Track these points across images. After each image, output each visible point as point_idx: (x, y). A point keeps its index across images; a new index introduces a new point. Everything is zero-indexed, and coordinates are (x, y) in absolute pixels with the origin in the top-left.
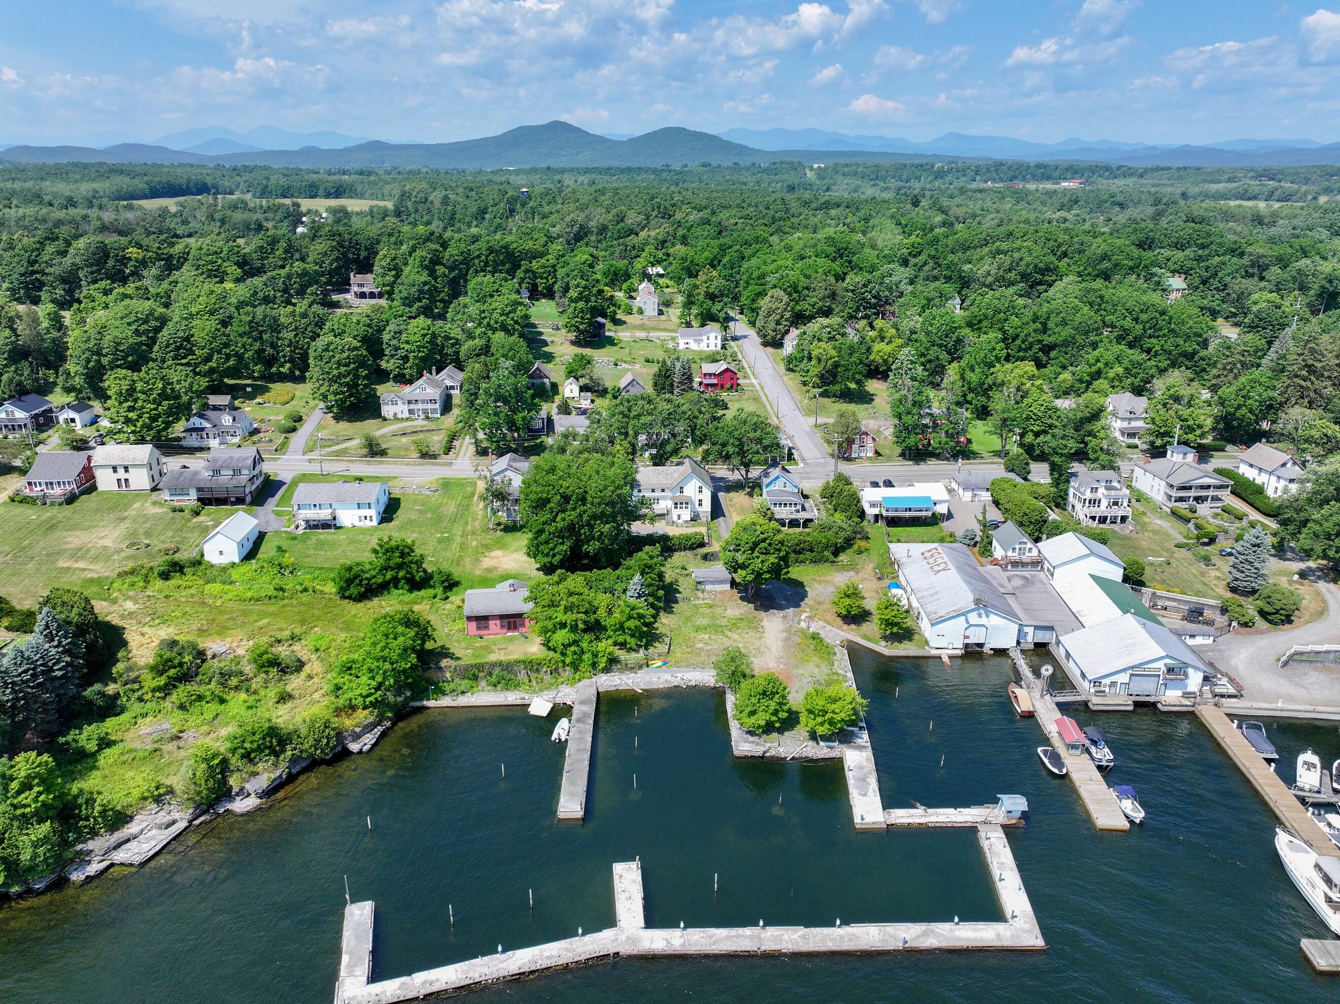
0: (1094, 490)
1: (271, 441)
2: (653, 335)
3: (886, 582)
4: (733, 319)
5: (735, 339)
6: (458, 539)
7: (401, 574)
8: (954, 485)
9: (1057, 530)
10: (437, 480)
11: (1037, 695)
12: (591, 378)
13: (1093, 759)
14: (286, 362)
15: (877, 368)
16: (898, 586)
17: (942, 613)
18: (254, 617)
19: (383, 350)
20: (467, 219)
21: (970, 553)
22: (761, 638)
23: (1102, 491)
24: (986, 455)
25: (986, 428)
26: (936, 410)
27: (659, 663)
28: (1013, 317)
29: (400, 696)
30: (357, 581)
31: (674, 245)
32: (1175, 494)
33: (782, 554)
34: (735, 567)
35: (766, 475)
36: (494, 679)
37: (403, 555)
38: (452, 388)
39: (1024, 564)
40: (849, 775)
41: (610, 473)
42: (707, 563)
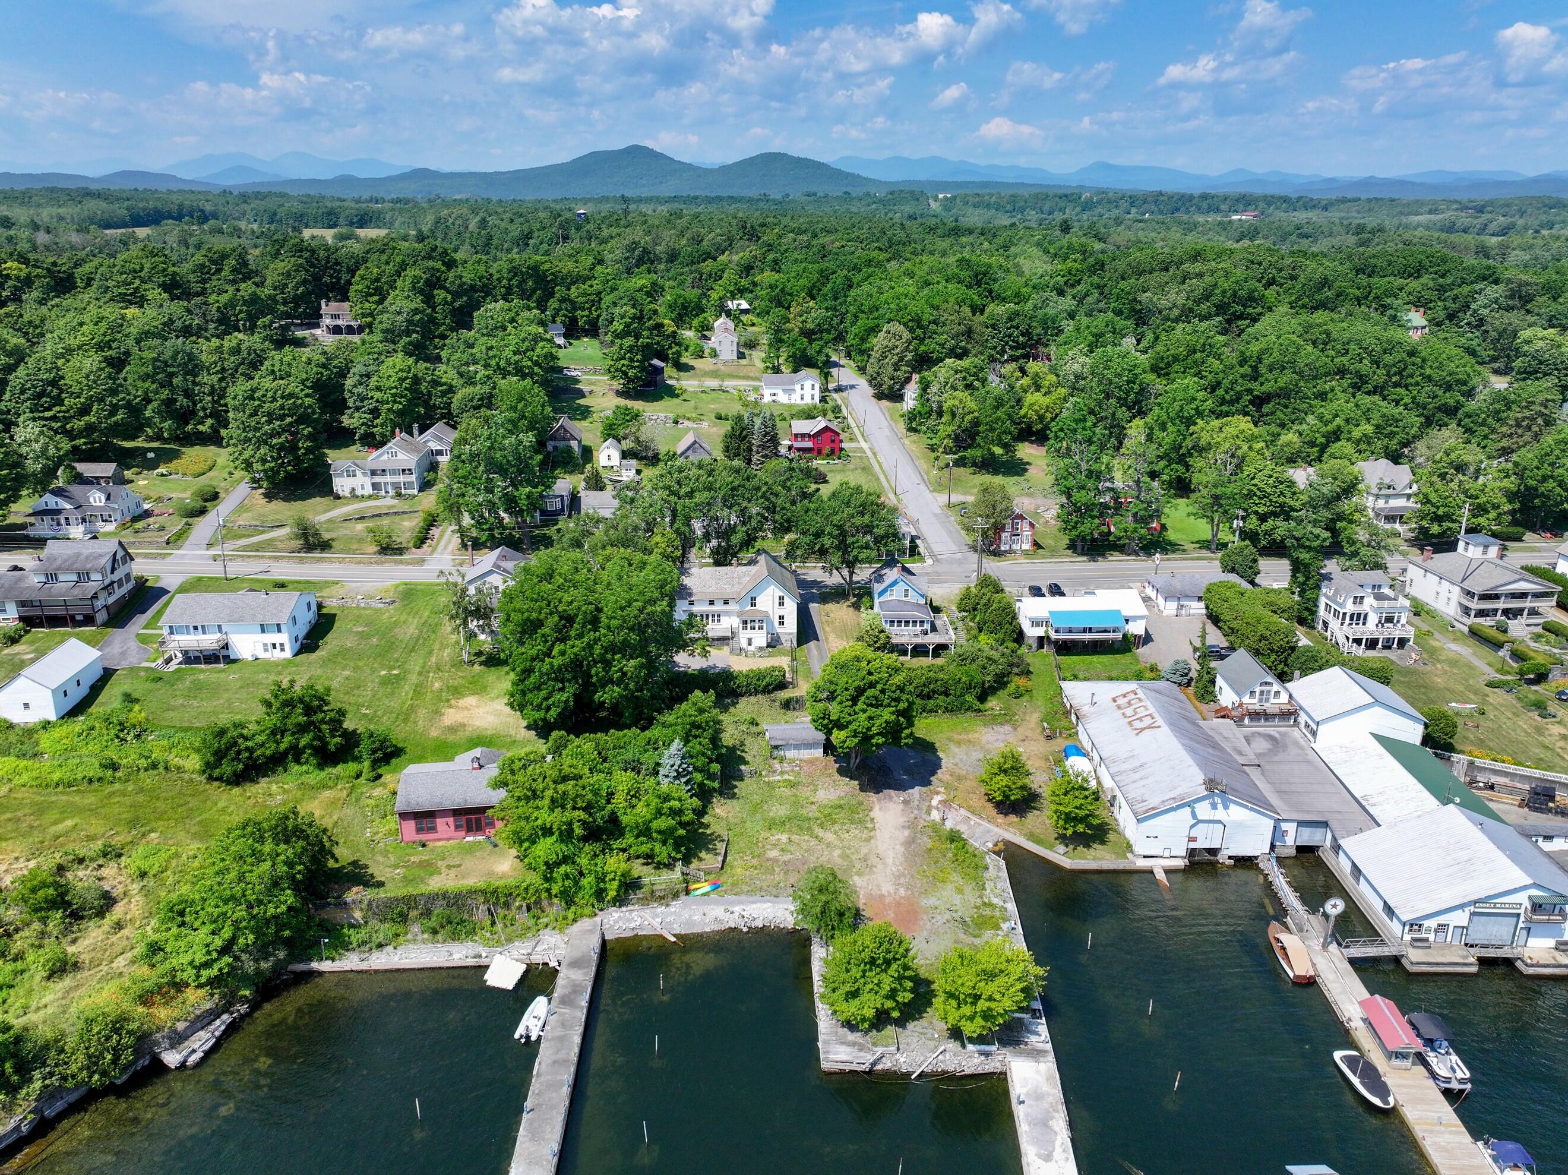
0: (1359, 600)
1: (162, 529)
2: (728, 384)
3: (1060, 743)
4: (836, 365)
5: (839, 389)
6: (413, 678)
7: (304, 741)
8: (1150, 592)
9: (1312, 664)
10: (397, 586)
11: (1316, 944)
12: (637, 441)
13: (1433, 1075)
14: (206, 417)
15: (1029, 426)
16: (1080, 752)
17: (1154, 802)
18: (54, 815)
19: (345, 400)
20: (506, 246)
21: (1182, 697)
22: (869, 840)
23: (1369, 601)
24: (1189, 546)
25: (1191, 509)
26: (1119, 484)
27: (706, 888)
28: (1211, 360)
29: (266, 959)
30: (232, 753)
31: (762, 271)
32: (1475, 605)
33: (902, 706)
34: (828, 725)
35: (879, 578)
36: (434, 922)
37: (309, 711)
38: (440, 453)
39: (1267, 716)
40: (1020, 1112)
41: (637, 578)
42: (790, 713)
